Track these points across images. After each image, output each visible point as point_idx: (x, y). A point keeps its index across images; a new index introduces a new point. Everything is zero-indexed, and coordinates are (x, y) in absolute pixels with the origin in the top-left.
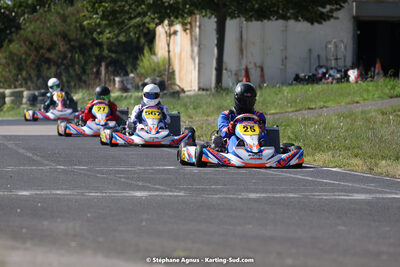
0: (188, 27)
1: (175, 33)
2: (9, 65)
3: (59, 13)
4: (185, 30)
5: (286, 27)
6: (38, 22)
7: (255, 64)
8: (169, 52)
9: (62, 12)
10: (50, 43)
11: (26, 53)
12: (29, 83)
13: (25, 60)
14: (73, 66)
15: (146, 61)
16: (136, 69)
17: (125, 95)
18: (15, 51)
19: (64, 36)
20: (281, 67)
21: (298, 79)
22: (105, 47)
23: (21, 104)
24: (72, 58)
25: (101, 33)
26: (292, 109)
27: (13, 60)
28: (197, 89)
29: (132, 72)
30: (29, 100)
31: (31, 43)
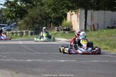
0: (77, 12)
1: (73, 14)
2: (24, 24)
3: (39, 9)
4: (76, 13)
5: (105, 13)
6: (33, 11)
7: (96, 23)
8: (71, 20)
9: (40, 8)
10: (36, 17)
11: (29, 20)
12: (30, 29)
13: (29, 22)
14: (43, 24)
15: (64, 22)
16: (61, 25)
17: (58, 32)
18: (26, 19)
19: (41, 15)
20: (103, 24)
21: (108, 28)
22: (52, 18)
23: (28, 35)
24: (43, 22)
25: (51, 14)
26: (107, 36)
27: (26, 22)
29: (60, 26)
30: (30, 34)
31: (31, 17)
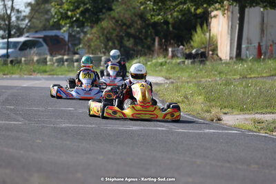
1: (215, 16)
2: (100, 37)
4: (223, 14)
6: (123, 5)
8: (210, 30)
10: (130, 21)
11: (113, 28)
16: (190, 43)
18: (105, 26)
19: (141, 17)
22: (170, 26)
23: (100, 65)
24: (146, 33)
26: (268, 74)
28: (228, 58)
31: (117, 21)
